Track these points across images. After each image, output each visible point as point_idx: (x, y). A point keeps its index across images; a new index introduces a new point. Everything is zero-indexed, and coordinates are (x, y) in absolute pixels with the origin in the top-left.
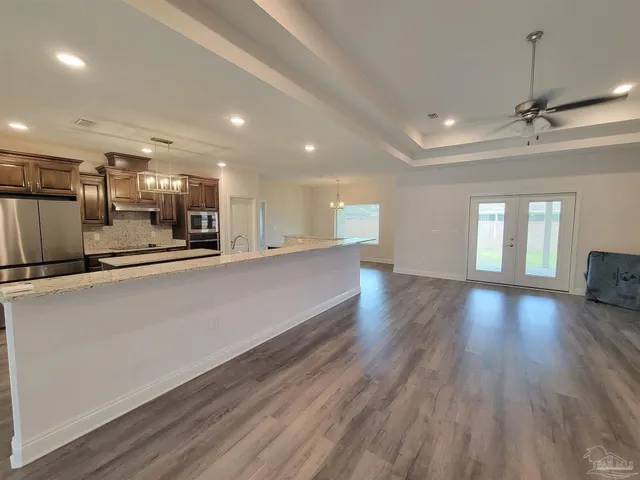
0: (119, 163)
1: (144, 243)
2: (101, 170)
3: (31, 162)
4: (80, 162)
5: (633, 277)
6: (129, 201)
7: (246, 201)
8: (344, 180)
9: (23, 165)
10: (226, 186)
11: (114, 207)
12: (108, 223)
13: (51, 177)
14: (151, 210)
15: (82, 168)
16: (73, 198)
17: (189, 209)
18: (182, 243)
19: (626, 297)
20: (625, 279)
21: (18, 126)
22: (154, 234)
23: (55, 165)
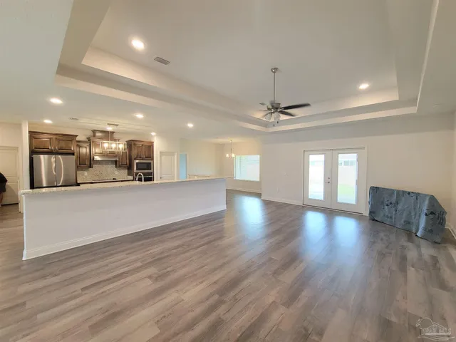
0: (98, 134)
1: (111, 178)
2: (89, 139)
3: (54, 137)
4: (77, 136)
5: (391, 203)
6: (102, 154)
7: (171, 154)
8: (235, 140)
9: (50, 139)
10: (158, 146)
11: (93, 158)
12: (91, 166)
13: (63, 144)
14: (114, 159)
15: (78, 139)
16: (73, 154)
17: (135, 159)
18: (131, 178)
19: (387, 217)
20: (387, 205)
21: (47, 121)
22: (117, 173)
23: (64, 138)
